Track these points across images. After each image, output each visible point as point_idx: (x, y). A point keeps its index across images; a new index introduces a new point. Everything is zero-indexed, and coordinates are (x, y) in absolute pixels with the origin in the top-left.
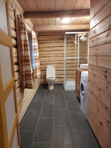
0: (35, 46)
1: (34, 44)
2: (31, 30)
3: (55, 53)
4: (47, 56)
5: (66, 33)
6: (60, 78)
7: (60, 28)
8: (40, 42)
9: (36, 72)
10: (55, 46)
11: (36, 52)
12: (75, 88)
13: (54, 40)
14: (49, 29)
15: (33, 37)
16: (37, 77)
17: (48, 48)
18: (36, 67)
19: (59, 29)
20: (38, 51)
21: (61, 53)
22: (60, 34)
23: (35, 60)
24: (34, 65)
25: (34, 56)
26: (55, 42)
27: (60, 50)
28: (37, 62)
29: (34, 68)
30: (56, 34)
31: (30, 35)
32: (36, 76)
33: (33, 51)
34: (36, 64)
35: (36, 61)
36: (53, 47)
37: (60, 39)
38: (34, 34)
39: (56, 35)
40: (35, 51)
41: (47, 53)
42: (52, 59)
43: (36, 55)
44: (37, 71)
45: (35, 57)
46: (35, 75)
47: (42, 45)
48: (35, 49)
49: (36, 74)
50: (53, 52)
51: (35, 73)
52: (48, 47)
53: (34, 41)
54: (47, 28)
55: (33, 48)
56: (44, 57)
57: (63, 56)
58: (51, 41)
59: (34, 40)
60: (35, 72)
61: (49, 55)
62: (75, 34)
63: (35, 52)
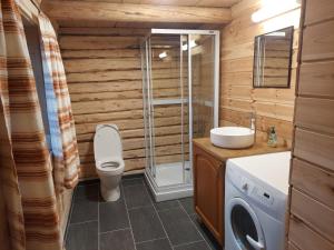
0: (54, 74)
1: (53, 65)
2: (36, 13)
3: (117, 89)
4: (92, 96)
5: (154, 31)
6: (136, 158)
7: (138, 14)
8: (66, 55)
9: (66, 166)
10: (116, 67)
11: (62, 94)
12: (192, 189)
13: (112, 49)
14: (101, 14)
15: (45, 40)
16: (71, 183)
17: (92, 75)
18: (64, 147)
19: (135, 18)
20: (66, 90)
21: (134, 87)
22: (129, 32)
23: (60, 124)
24: (57, 143)
25: (56, 110)
26: (115, 55)
27: (130, 80)
28: (67, 128)
29: (56, 153)
30: (115, 32)
31: (33, 32)
32: (66, 180)
33: (50, 93)
34: (62, 138)
35: (63, 126)
36: (110, 70)
37: (130, 48)
38: (47, 29)
39: (118, 35)
40: (59, 91)
41: (89, 88)
42: (108, 105)
43: (61, 107)
44: (68, 161)
45: (59, 112)
46: (61, 178)
47: (73, 63)
48: (55, 84)
49: (67, 173)
50: (111, 87)
51: (62, 170)
52: (95, 72)
53: (52, 57)
54: (93, 10)
55: (49, 80)
56: (81, 100)
57: (141, 98)
58: (103, 54)
59: (51, 50)
60: (60, 166)
61: (99, 96)
62: (179, 36)
63: (57, 94)
